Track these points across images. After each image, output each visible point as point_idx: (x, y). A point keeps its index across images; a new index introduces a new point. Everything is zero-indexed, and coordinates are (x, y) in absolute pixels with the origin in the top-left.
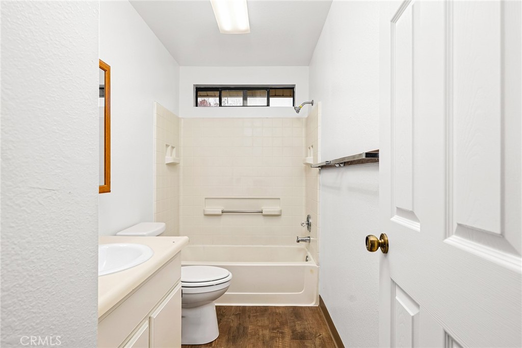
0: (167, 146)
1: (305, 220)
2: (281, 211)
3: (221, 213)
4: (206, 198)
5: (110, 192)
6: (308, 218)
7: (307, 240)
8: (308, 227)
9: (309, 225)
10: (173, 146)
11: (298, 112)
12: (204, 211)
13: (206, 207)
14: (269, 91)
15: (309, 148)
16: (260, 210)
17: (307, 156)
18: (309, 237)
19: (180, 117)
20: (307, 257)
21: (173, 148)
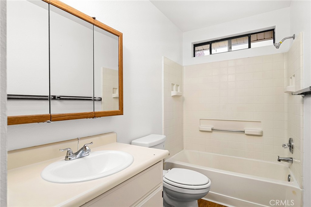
0: (173, 85)
1: (287, 142)
2: (262, 132)
3: (211, 130)
4: (200, 119)
5: (123, 115)
6: (290, 141)
7: (289, 160)
8: (290, 149)
9: (291, 147)
10: (177, 84)
11: (278, 47)
12: (199, 128)
13: (201, 125)
14: (250, 36)
15: (291, 78)
16: (242, 130)
17: (289, 85)
18: (292, 158)
19: (183, 65)
20: (289, 176)
21: (178, 86)
